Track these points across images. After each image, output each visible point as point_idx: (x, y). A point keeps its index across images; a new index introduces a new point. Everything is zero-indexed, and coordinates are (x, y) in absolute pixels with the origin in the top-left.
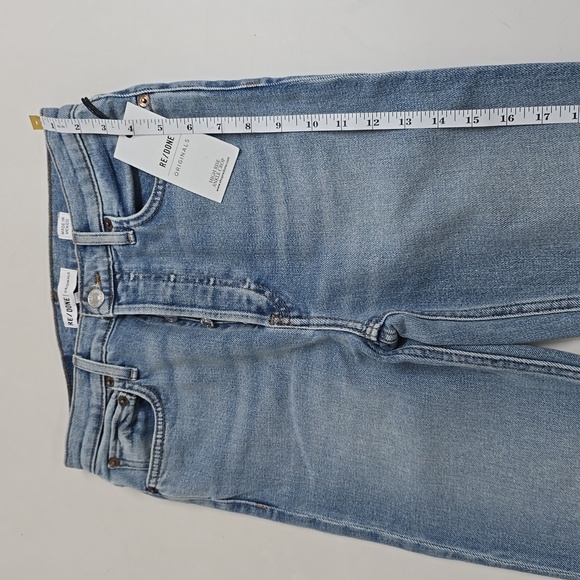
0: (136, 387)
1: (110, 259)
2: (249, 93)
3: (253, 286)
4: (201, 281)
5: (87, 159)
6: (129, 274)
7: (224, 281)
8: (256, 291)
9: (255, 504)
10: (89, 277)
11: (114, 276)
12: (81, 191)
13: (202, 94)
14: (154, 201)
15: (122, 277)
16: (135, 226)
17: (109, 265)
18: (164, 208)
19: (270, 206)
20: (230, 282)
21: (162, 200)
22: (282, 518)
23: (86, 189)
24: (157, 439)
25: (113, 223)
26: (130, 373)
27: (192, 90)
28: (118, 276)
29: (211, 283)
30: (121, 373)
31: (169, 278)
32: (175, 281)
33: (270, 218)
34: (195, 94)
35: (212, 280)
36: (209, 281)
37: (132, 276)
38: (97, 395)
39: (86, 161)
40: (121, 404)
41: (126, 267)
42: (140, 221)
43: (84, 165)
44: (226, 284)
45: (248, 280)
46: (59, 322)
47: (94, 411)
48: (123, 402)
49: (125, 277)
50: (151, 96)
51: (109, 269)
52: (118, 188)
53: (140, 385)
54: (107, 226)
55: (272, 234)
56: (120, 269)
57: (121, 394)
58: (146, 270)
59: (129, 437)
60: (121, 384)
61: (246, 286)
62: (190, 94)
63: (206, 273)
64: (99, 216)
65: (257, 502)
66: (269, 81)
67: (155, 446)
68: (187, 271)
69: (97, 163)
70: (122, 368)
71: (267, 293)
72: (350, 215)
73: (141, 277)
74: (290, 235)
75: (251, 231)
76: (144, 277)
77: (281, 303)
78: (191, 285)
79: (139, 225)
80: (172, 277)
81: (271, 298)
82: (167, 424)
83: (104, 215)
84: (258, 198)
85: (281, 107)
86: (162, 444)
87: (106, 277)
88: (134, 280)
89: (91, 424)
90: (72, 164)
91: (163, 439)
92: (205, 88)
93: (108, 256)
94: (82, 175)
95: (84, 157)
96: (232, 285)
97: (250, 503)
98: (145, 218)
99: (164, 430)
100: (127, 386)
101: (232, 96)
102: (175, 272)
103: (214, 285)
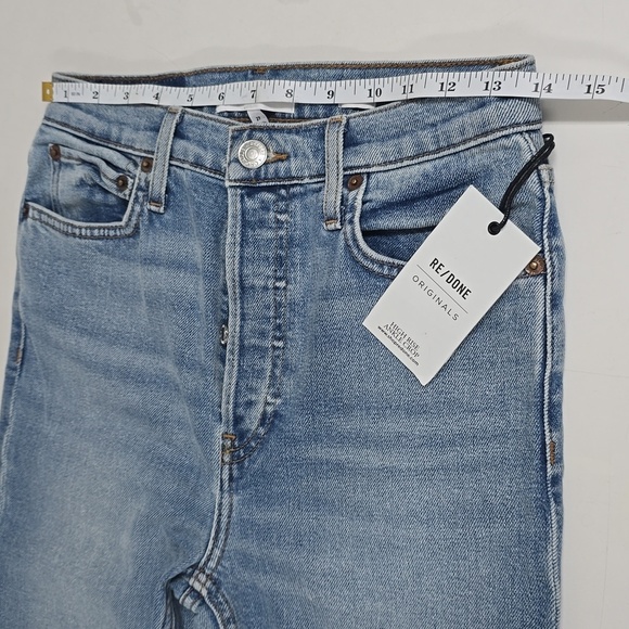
0: (138, 208)
1: (306, 181)
2: (537, 447)
3: (270, 409)
4: (278, 327)
5: (452, 151)
6: (286, 212)
7: (279, 362)
8: (264, 414)
9: (21, 347)
10: (282, 143)
11: (284, 187)
12: (405, 134)
13: (538, 368)
14: (382, 264)
15: (283, 198)
16: (345, 234)
17: (298, 178)
18: (373, 281)
19: (379, 444)
20: (278, 372)
21: (383, 276)
22: (9, 381)
23: (407, 145)
24: (80, 228)
25: (354, 193)
26: (156, 201)
27: (545, 352)
28: (283, 192)
29: (276, 344)
30: (157, 188)
31: (280, 279)
32: (276, 288)
33: (363, 440)
34: (539, 356)
35: (280, 344)
36: (279, 339)
37: (282, 217)
38: (133, 141)
39: (449, 147)
40: (118, 179)
41: (296, 205)
42: (351, 242)
43: (442, 144)
44: (275, 365)
45: (279, 401)
46: (226, 76)
47: (115, 132)
48: (122, 183)
49: (282, 205)
50: (540, 280)
51: (293, 178)
52: (407, 202)
53: (140, 215)
54: (352, 181)
55: (343, 439)
56: (294, 196)
57: (130, 181)
58: (291, 240)
59: (82, 183)
60: (143, 184)
61: (270, 399)
62: (539, 349)
63: (289, 334)
64: (367, 166)
65: (24, 350)
66: (557, 480)
67: (72, 225)
68: (292, 305)
69: (446, 166)
70: (164, 190)
71: (262, 431)
72: (367, 561)
73: (282, 233)
74: (340, 468)
75: (345, 409)
76: (281, 238)
77: (249, 450)
78: (272, 313)
79: (346, 240)
80: (282, 284)
81: (256, 437)
82: (100, 243)
83: (369, 174)
84: (391, 426)
85: (514, 490)
86: (74, 235)
87: (282, 174)
88: (278, 221)
89: (100, 126)
90: (444, 121)
91: (81, 237)
92: (547, 374)
93: (311, 177)
94: (427, 137)
95: (454, 145)
96: (273, 376)
97: (22, 341)
98: (355, 251)
99: (93, 237)
100: (140, 194)
101: (533, 419)
102: (289, 287)
103: (273, 347)
